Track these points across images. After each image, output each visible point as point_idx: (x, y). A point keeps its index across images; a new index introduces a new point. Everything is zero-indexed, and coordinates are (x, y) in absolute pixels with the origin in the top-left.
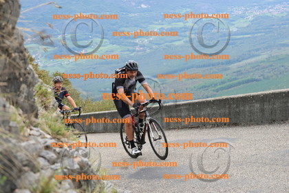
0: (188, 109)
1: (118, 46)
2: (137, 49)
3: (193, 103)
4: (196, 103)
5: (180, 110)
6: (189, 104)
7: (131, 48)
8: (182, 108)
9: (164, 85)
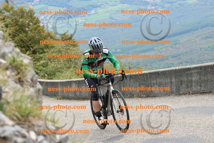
0: (199, 73)
1: (129, 5)
2: (149, 8)
3: (205, 67)
4: (208, 66)
5: (191, 74)
6: (201, 68)
7: (142, 7)
8: (193, 71)
9: (177, 46)
